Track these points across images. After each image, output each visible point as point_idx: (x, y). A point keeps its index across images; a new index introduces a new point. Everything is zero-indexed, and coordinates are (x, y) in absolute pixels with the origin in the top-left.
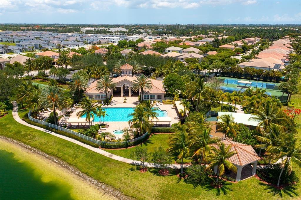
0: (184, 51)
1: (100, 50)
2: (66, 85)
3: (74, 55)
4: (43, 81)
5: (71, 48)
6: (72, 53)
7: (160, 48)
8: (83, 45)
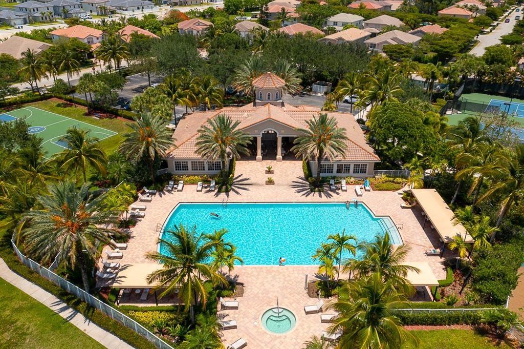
0: (367, 24)
1: (190, 23)
2: (119, 118)
3: (135, 35)
4: (65, 106)
5: (128, 15)
6: (129, 30)
7: (315, 17)
8: (152, 8)
